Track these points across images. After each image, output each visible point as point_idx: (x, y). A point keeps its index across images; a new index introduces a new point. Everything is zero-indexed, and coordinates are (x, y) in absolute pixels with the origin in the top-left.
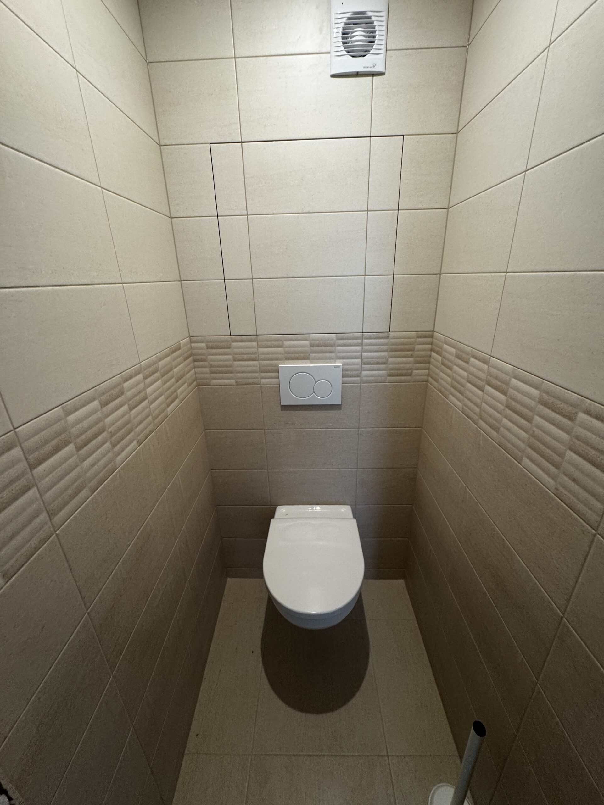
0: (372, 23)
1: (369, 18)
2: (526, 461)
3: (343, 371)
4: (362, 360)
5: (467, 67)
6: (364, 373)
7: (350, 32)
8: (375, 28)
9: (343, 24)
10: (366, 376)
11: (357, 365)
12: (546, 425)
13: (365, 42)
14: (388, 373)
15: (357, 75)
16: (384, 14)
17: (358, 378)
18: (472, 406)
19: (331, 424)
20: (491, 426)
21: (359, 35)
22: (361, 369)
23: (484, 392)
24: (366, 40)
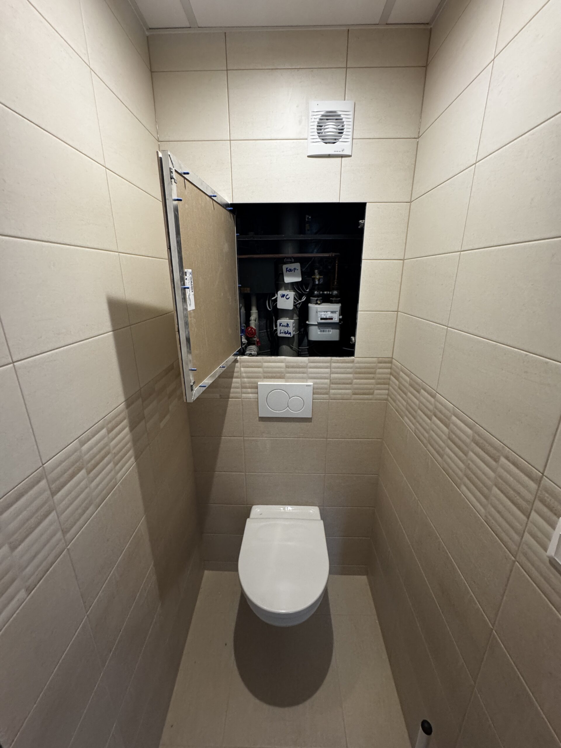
0: (341, 119)
1: (339, 116)
2: (464, 488)
3: (313, 389)
4: (330, 381)
5: (418, 153)
6: (332, 391)
7: (323, 125)
8: (343, 123)
9: (318, 119)
10: (334, 394)
11: (326, 384)
12: (478, 461)
13: (335, 133)
14: (353, 392)
15: (329, 156)
16: (351, 113)
17: (327, 396)
18: (422, 430)
19: (302, 434)
20: (438, 452)
21: (330, 128)
22: (330, 388)
23: (432, 421)
24: (336, 131)
